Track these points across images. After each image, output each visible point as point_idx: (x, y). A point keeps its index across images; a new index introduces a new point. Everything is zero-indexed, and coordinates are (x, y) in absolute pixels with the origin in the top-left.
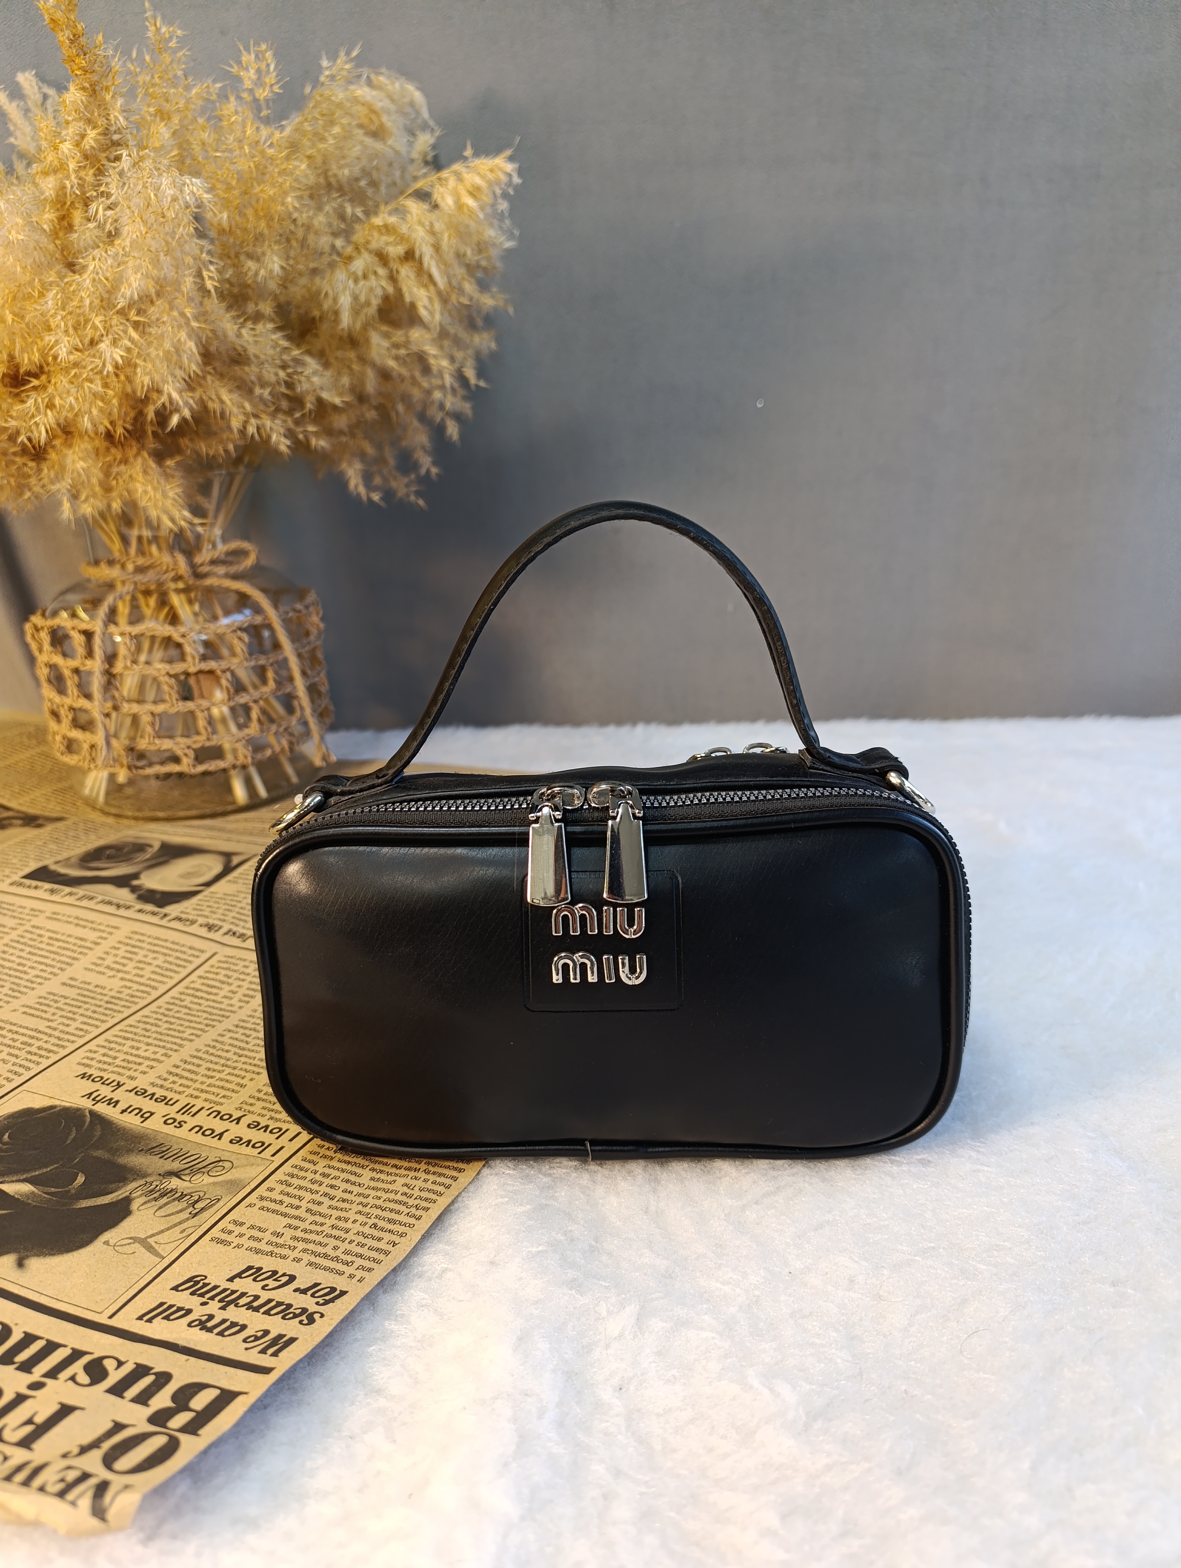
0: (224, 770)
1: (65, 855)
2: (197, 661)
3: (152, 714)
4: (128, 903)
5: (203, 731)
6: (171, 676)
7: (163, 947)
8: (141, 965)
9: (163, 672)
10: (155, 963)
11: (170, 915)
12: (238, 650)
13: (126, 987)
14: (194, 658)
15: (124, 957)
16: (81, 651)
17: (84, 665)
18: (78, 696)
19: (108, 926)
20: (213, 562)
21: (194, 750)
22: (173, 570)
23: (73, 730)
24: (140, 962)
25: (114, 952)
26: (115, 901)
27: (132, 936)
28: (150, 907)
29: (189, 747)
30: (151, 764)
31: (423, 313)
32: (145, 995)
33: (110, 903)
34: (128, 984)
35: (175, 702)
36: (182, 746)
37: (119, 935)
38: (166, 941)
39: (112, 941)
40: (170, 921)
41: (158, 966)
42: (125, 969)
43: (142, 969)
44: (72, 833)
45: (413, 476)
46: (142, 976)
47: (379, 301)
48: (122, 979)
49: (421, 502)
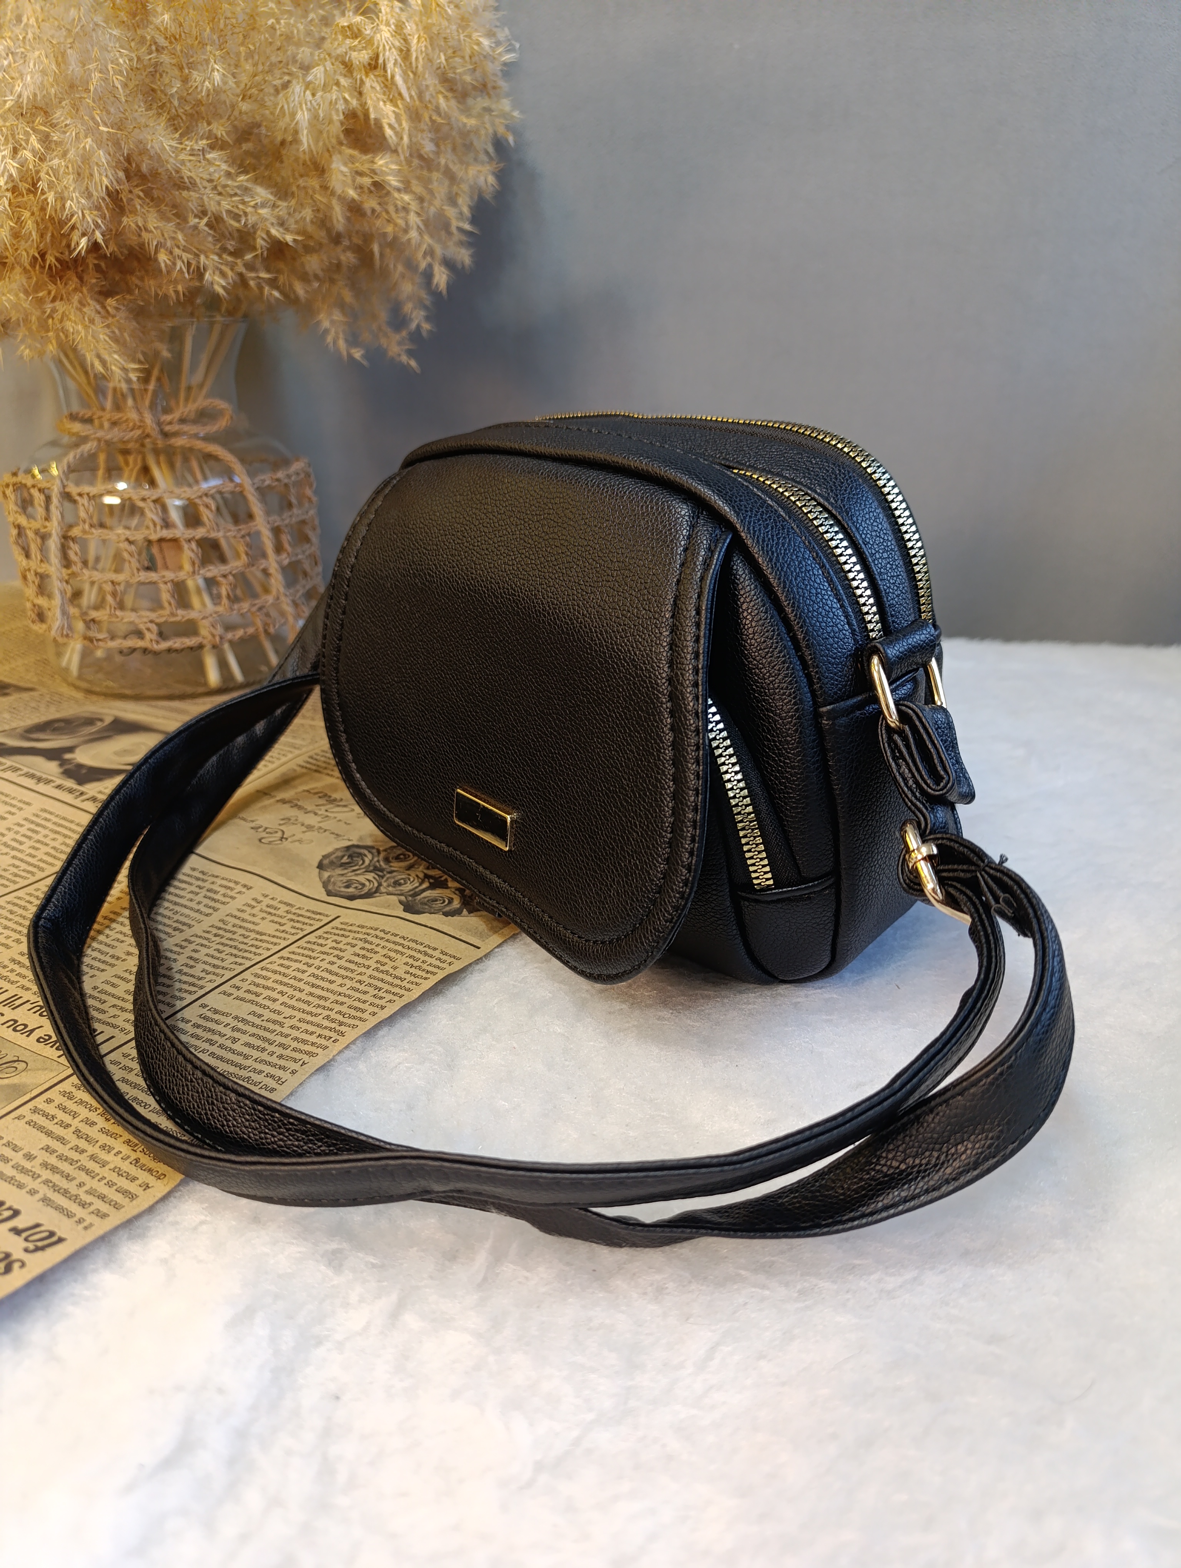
0: (191, 648)
1: (14, 725)
2: (158, 528)
3: (113, 582)
4: (50, 778)
5: (166, 605)
6: (131, 542)
7: (66, 828)
8: (38, 845)
9: (123, 538)
10: (53, 844)
11: (87, 793)
12: (205, 519)
13: (14, 865)
14: (155, 525)
15: (24, 835)
16: (40, 511)
17: (45, 527)
18: (42, 561)
19: (20, 801)
20: (182, 421)
21: (157, 624)
22: (140, 427)
23: (40, 597)
24: (38, 841)
25: (17, 828)
26: (38, 774)
27: (40, 813)
28: (70, 783)
29: (151, 621)
30: (113, 638)
31: (388, 132)
32: (29, 876)
33: (32, 776)
34: (17, 863)
35: (135, 571)
36: (145, 620)
37: (28, 812)
38: (72, 822)
39: (19, 817)
40: (83, 801)
41: (54, 848)
42: (21, 847)
43: (37, 849)
44: (33, 704)
45: (404, 333)
46: (34, 857)
47: (342, 117)
48: (14, 857)
49: (413, 363)
